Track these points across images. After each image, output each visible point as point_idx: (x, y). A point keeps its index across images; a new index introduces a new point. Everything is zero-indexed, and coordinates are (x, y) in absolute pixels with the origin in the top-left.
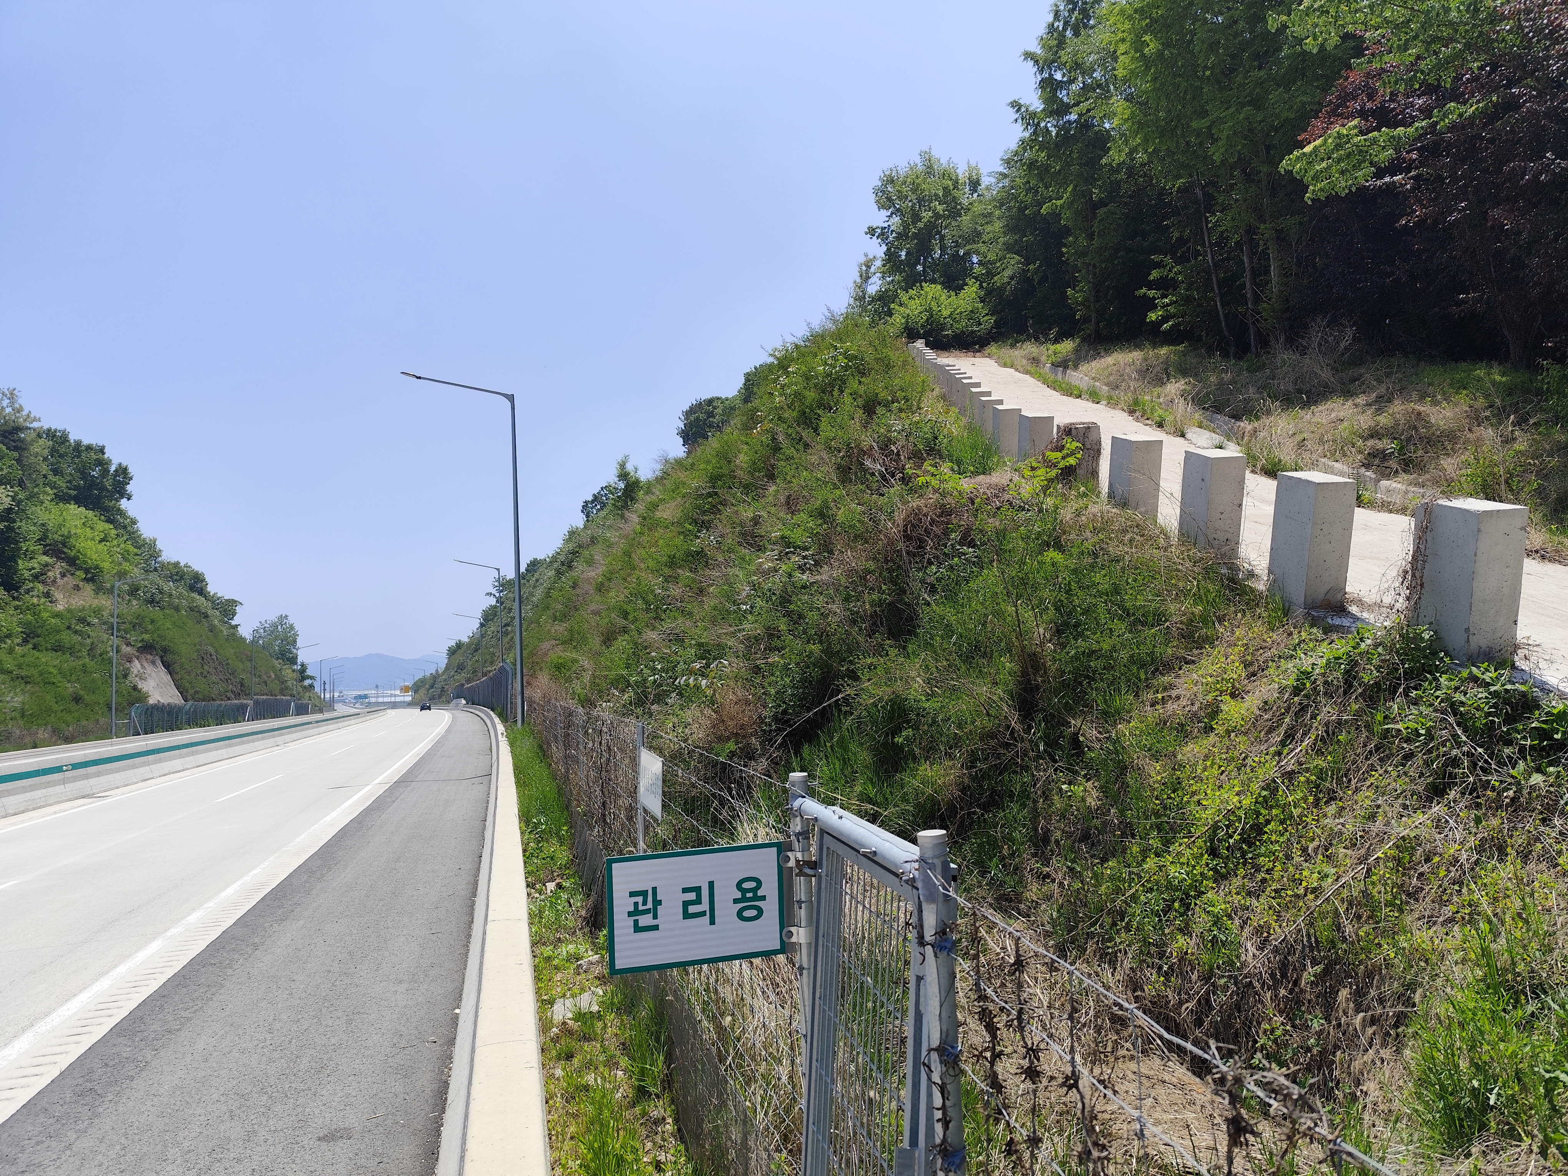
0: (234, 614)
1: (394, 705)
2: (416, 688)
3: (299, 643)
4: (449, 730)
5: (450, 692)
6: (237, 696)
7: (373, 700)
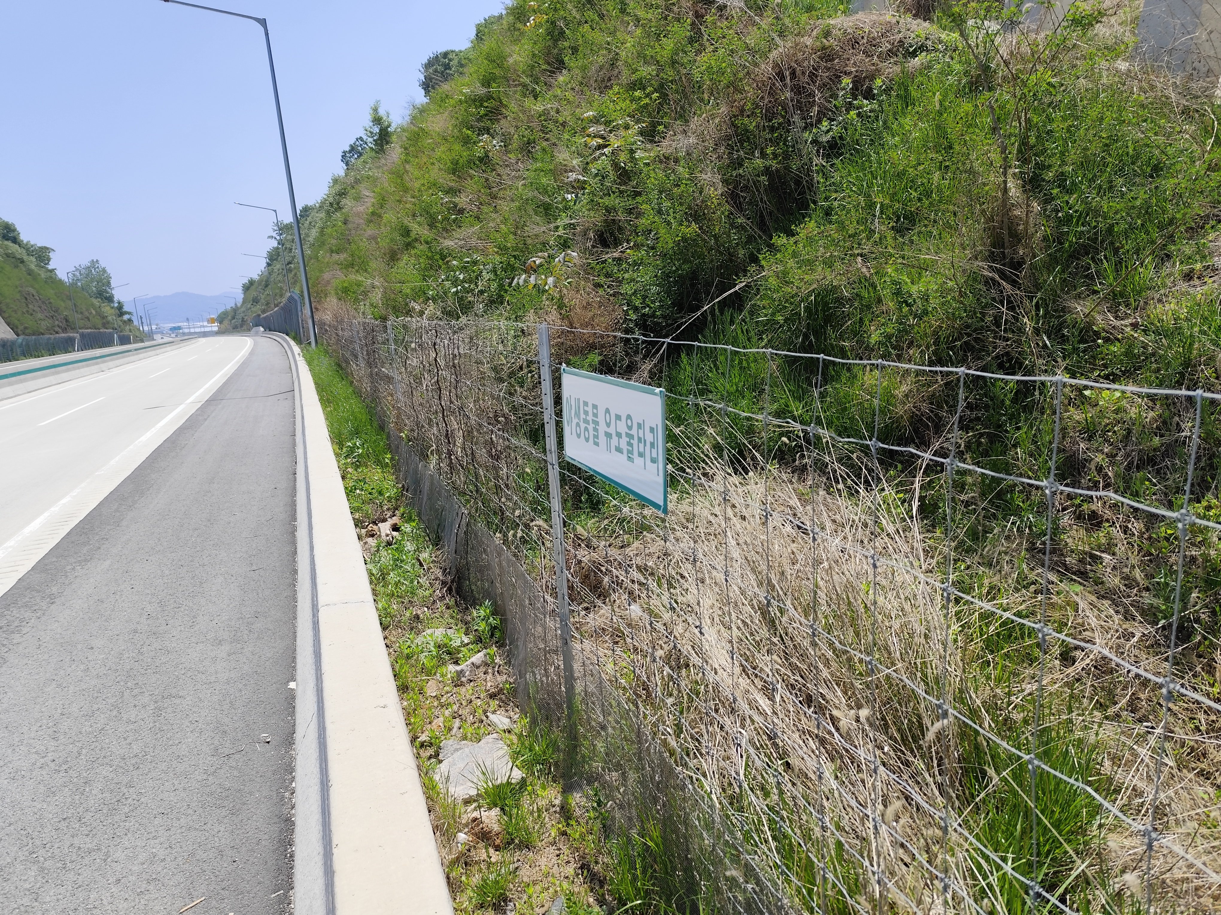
0: (49, 259)
1: (205, 334)
2: (221, 319)
3: (113, 284)
4: (252, 353)
5: (249, 320)
6: (65, 330)
7: (186, 331)
